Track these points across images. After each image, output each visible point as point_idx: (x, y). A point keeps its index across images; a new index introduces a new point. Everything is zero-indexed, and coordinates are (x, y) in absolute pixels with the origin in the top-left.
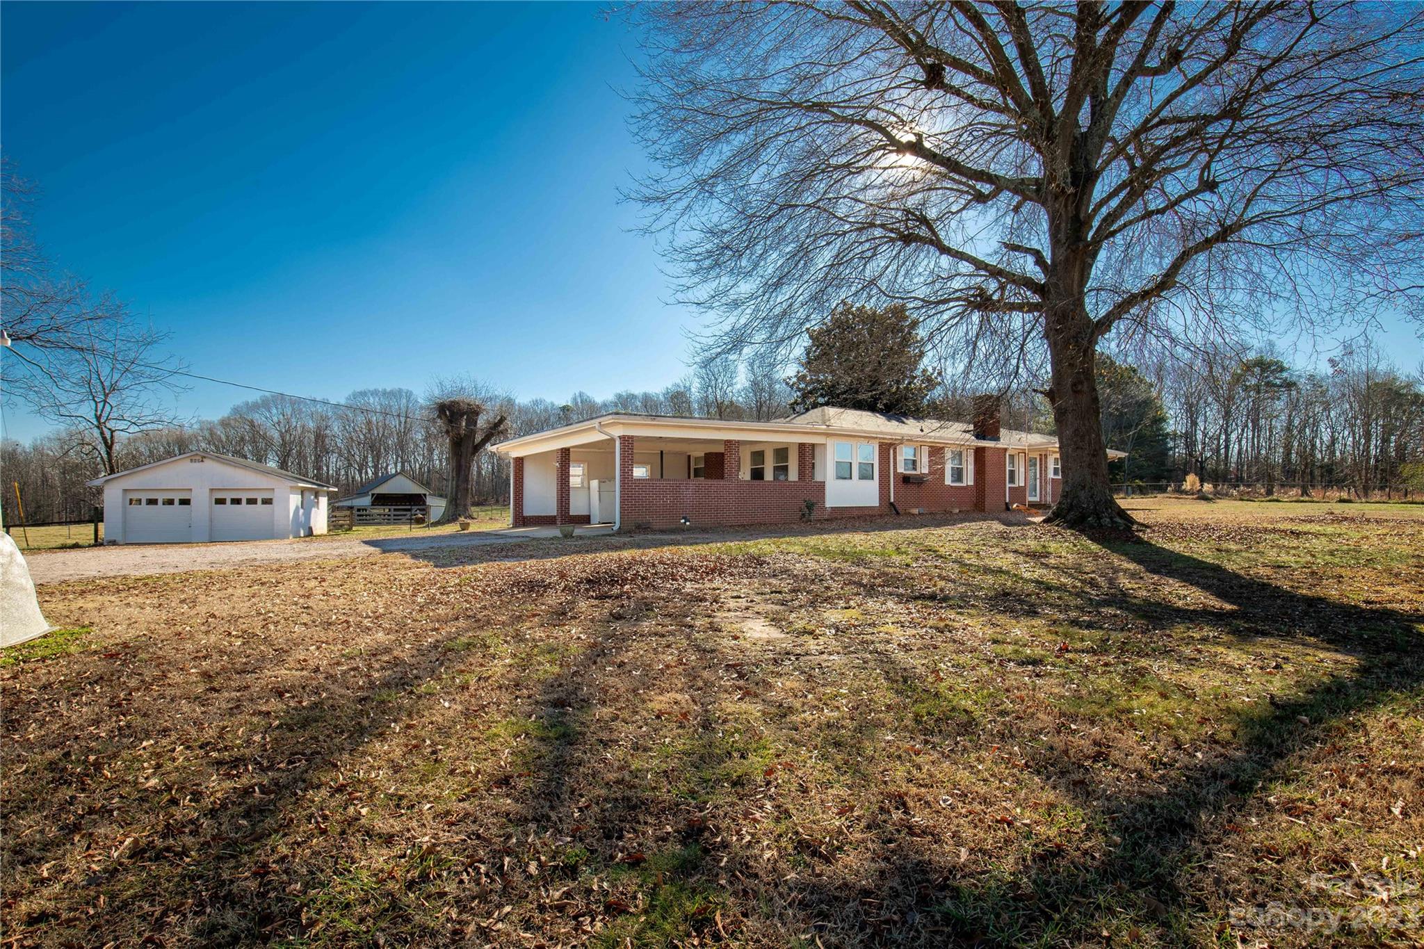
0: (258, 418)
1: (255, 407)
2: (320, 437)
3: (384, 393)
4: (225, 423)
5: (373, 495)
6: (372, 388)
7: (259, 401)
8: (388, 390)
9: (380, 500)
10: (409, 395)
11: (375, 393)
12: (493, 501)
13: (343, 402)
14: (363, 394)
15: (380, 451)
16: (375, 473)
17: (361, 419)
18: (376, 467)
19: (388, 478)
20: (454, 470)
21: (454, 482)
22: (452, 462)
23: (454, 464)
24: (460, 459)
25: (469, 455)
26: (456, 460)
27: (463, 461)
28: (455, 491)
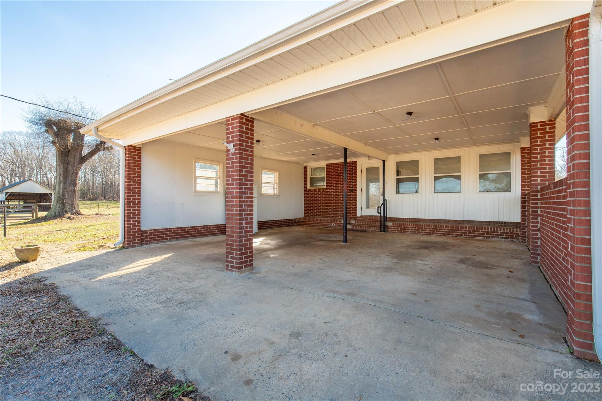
5: (7, 193)
9: (15, 196)
20: (62, 175)
21: (61, 185)
22: (60, 169)
23: (62, 170)
24: (67, 167)
25: (76, 164)
26: (63, 167)
27: (70, 169)
28: (62, 192)
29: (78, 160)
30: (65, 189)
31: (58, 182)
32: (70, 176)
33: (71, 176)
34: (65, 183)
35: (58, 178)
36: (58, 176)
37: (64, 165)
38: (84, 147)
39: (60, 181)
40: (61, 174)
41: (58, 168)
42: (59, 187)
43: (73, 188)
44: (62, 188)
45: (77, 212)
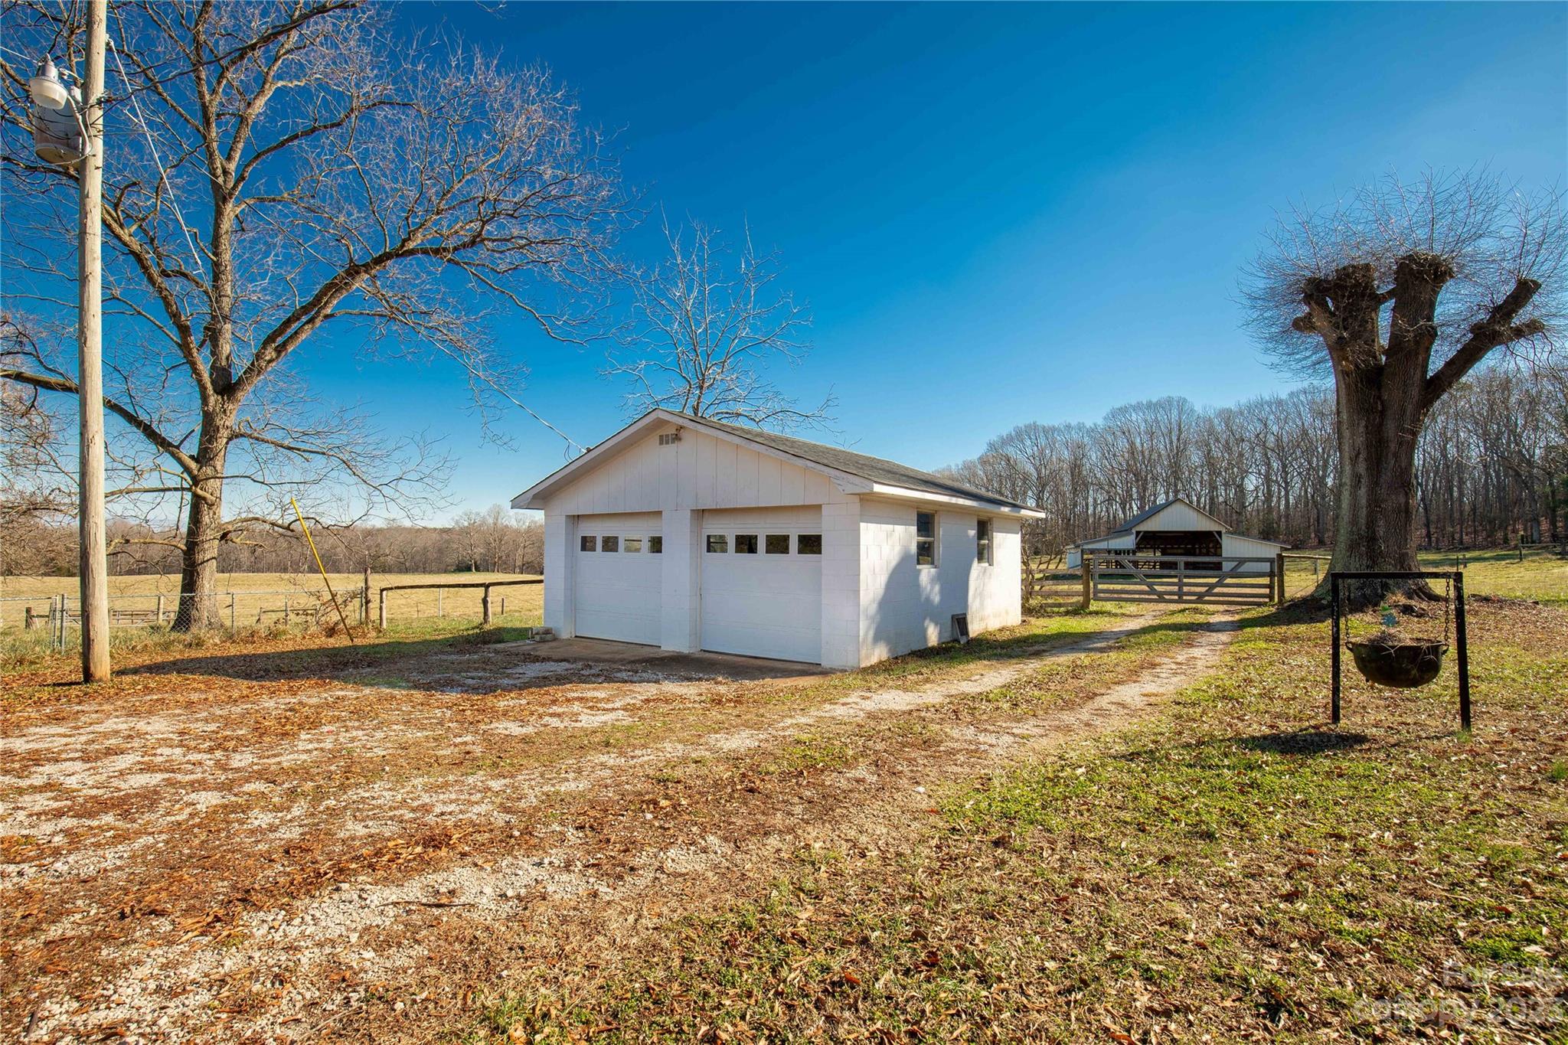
0: (1011, 451)
1: (1007, 441)
2: (1076, 468)
3: (1150, 406)
4: (983, 461)
5: (1138, 533)
6: (1134, 402)
7: (1013, 433)
8: (1154, 400)
9: (1149, 540)
10: (1182, 403)
11: (1137, 408)
12: (1314, 541)
13: (1100, 422)
14: (1123, 410)
15: (1146, 480)
16: (1141, 508)
17: (1122, 444)
18: (1142, 498)
19: (1157, 510)
20: (1362, 457)
21: (1363, 491)
22: (1353, 434)
23: (1360, 440)
24: (1381, 424)
25: (1410, 408)
26: (1366, 427)
27: (1390, 429)
28: (1368, 516)
29: (1415, 392)
30: (1374, 502)
31: (1347, 479)
32: (1390, 456)
33: (1396, 455)
34: (1375, 484)
35: (1348, 468)
36: (1347, 462)
37: (1368, 420)
38: (1437, 342)
39: (1357, 479)
40: (1359, 453)
41: (1347, 433)
42: (1354, 495)
43: (1402, 500)
44: (1364, 502)
45: (1420, 589)
